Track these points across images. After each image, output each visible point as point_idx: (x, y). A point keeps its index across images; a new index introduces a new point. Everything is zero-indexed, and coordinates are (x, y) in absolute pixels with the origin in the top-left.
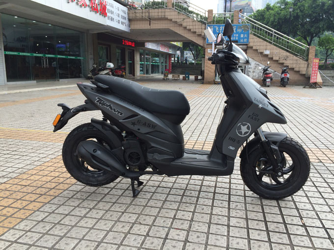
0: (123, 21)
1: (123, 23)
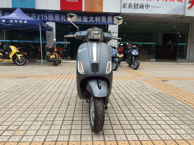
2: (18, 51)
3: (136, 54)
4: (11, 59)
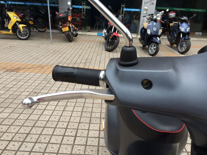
2: (19, 20)
3: (186, 30)
4: (11, 31)
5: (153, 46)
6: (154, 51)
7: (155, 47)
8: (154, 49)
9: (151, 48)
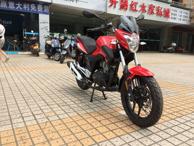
0: (185, 18)
1: (184, 20)
5: (57, 54)
6: (59, 58)
7: (59, 55)
8: (59, 56)
9: (56, 56)
